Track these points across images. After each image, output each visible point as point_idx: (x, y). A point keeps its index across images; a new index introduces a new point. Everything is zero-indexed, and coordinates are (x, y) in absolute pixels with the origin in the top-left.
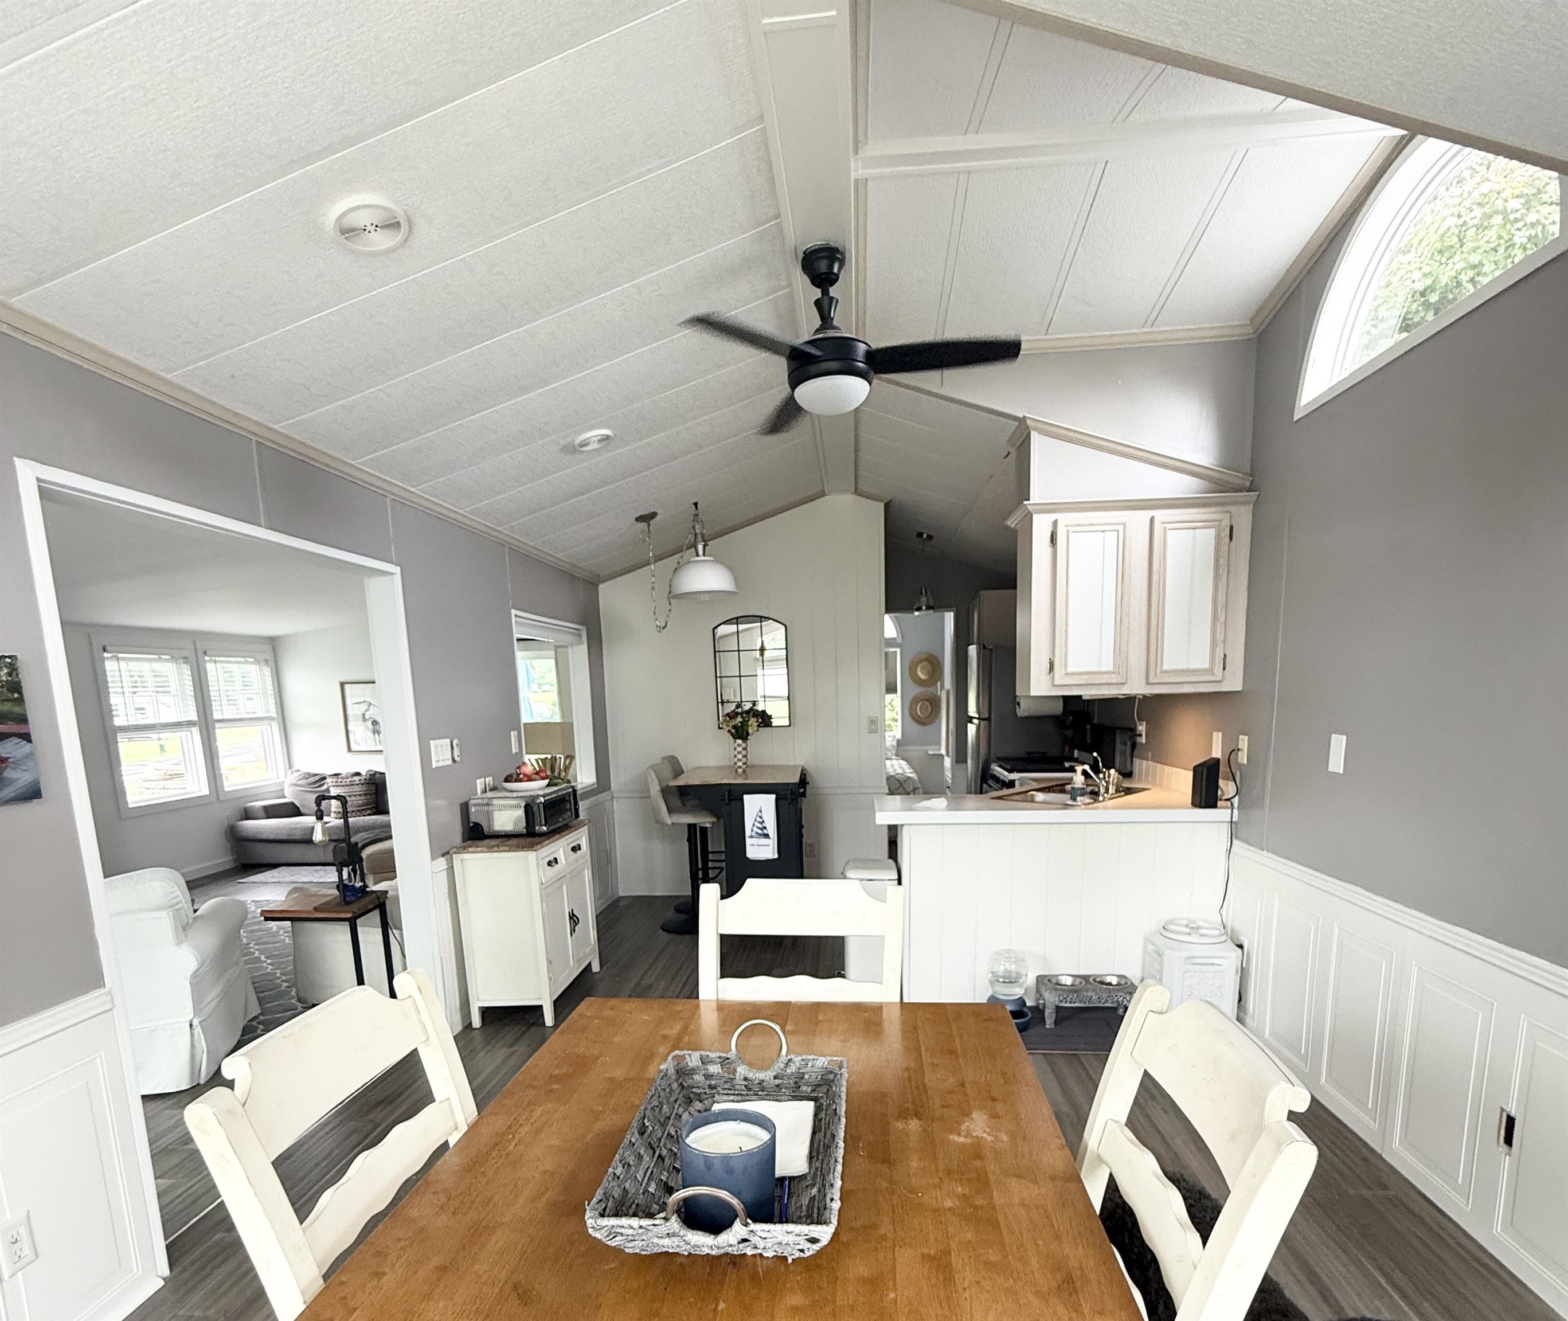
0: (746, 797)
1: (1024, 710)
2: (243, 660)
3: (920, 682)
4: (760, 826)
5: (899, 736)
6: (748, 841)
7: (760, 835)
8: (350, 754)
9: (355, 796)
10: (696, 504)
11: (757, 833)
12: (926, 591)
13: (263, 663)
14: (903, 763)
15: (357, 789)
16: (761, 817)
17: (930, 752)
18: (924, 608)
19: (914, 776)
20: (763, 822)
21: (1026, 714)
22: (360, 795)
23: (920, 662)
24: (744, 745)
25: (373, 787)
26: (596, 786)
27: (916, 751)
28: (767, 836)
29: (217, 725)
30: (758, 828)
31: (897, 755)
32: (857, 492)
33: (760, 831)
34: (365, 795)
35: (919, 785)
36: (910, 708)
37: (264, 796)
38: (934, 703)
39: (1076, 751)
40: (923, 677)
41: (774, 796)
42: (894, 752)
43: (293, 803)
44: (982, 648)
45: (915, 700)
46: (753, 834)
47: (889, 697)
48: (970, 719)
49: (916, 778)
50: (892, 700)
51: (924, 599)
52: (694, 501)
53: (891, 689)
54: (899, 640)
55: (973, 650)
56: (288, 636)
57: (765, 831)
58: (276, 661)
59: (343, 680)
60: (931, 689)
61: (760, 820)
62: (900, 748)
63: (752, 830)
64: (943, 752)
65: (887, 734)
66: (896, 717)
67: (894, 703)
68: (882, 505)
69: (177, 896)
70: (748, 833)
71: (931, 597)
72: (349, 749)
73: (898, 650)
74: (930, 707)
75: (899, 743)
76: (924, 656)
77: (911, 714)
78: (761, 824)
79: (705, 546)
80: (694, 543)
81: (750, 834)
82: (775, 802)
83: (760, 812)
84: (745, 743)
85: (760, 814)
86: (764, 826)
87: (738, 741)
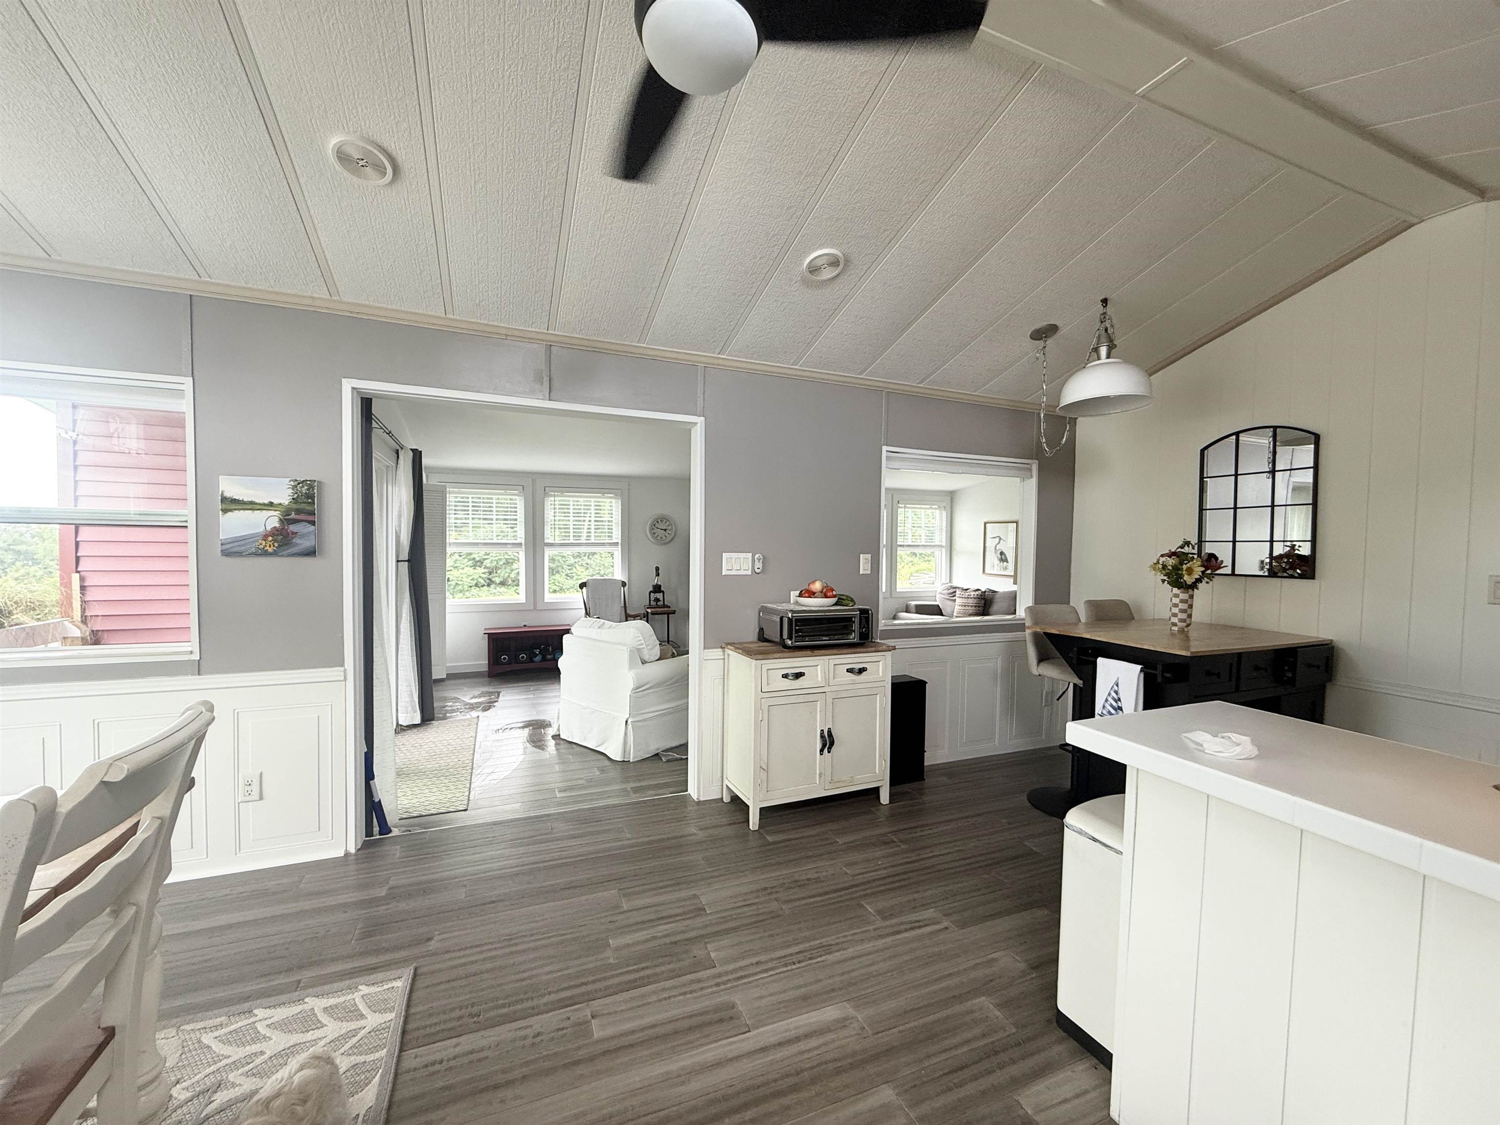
0: (1101, 662)
2: (929, 507)
4: (1114, 704)
8: (984, 576)
9: (968, 606)
10: (1105, 301)
11: (1109, 712)
13: (943, 509)
15: (970, 601)
16: (1116, 692)
20: (1119, 700)
22: (972, 606)
24: (1185, 596)
25: (983, 602)
29: (899, 549)
30: (1111, 706)
33: (1113, 711)
34: (975, 606)
37: (924, 598)
41: (1138, 668)
43: (938, 606)
46: (1104, 712)
52: (1103, 297)
56: (958, 490)
57: (1120, 713)
58: (952, 507)
59: (986, 520)
61: (1115, 696)
63: (1104, 707)
69: (641, 640)
70: (1098, 709)
72: (984, 571)
78: (1116, 702)
79: (1111, 347)
80: (1096, 346)
81: (1100, 713)
82: (1142, 675)
83: (1117, 686)
84: (1188, 593)
85: (1116, 688)
86: (1120, 705)
87: (1175, 590)
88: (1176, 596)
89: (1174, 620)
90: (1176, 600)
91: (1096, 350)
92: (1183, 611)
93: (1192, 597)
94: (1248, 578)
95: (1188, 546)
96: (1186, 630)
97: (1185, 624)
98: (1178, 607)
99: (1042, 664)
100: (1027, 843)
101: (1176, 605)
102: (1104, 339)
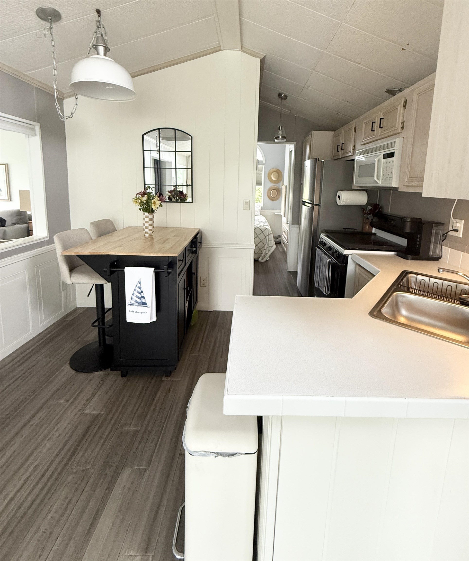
0: (127, 270)
1: (343, 202)
3: (272, 181)
4: (139, 296)
5: (262, 205)
6: (128, 308)
7: (139, 303)
10: (98, 12)
11: (136, 301)
12: (282, 128)
14: (264, 218)
16: (140, 288)
17: (276, 213)
18: (280, 137)
19: (269, 227)
20: (142, 292)
21: (343, 204)
23: (272, 173)
24: (150, 217)
26: (48, 239)
27: (269, 212)
28: (144, 304)
30: (137, 297)
31: (260, 214)
32: (242, 48)
33: (139, 300)
35: (272, 233)
36: (268, 192)
38: (278, 191)
39: (374, 229)
40: (274, 179)
41: (153, 269)
42: (259, 212)
44: (316, 162)
45: (270, 190)
46: (132, 302)
47: (258, 187)
48: (304, 203)
49: (270, 229)
50: (259, 188)
51: (280, 132)
52: (97, 8)
53: (259, 183)
54: (264, 162)
55: (308, 164)
57: (143, 300)
60: (278, 185)
61: (140, 291)
62: (262, 211)
63: (132, 299)
64: (282, 214)
65: (256, 204)
66: (261, 195)
67: (260, 190)
68: (259, 60)
70: (128, 301)
71: (284, 131)
73: (263, 166)
74: (276, 193)
75: (262, 209)
76: (275, 170)
77: (268, 197)
78: (140, 294)
79: (107, 50)
80: (95, 43)
81: (130, 303)
82: (154, 273)
83: (140, 283)
84: (152, 215)
85: (139, 285)
86: (143, 295)
87: (146, 214)
88: (147, 217)
89: (147, 230)
90: (147, 220)
91: (95, 47)
92: (150, 225)
93: (153, 217)
94: (167, 203)
95: (150, 189)
96: (152, 234)
97: (152, 232)
98: (148, 223)
99: (73, 275)
100: (87, 411)
101: (146, 222)
102: (100, 40)
